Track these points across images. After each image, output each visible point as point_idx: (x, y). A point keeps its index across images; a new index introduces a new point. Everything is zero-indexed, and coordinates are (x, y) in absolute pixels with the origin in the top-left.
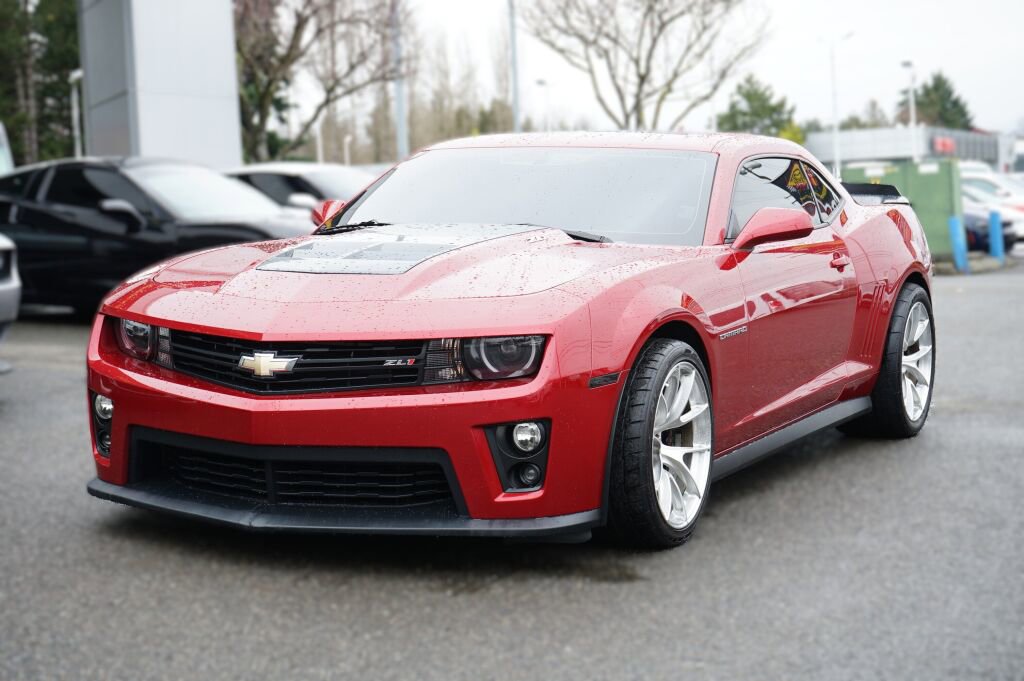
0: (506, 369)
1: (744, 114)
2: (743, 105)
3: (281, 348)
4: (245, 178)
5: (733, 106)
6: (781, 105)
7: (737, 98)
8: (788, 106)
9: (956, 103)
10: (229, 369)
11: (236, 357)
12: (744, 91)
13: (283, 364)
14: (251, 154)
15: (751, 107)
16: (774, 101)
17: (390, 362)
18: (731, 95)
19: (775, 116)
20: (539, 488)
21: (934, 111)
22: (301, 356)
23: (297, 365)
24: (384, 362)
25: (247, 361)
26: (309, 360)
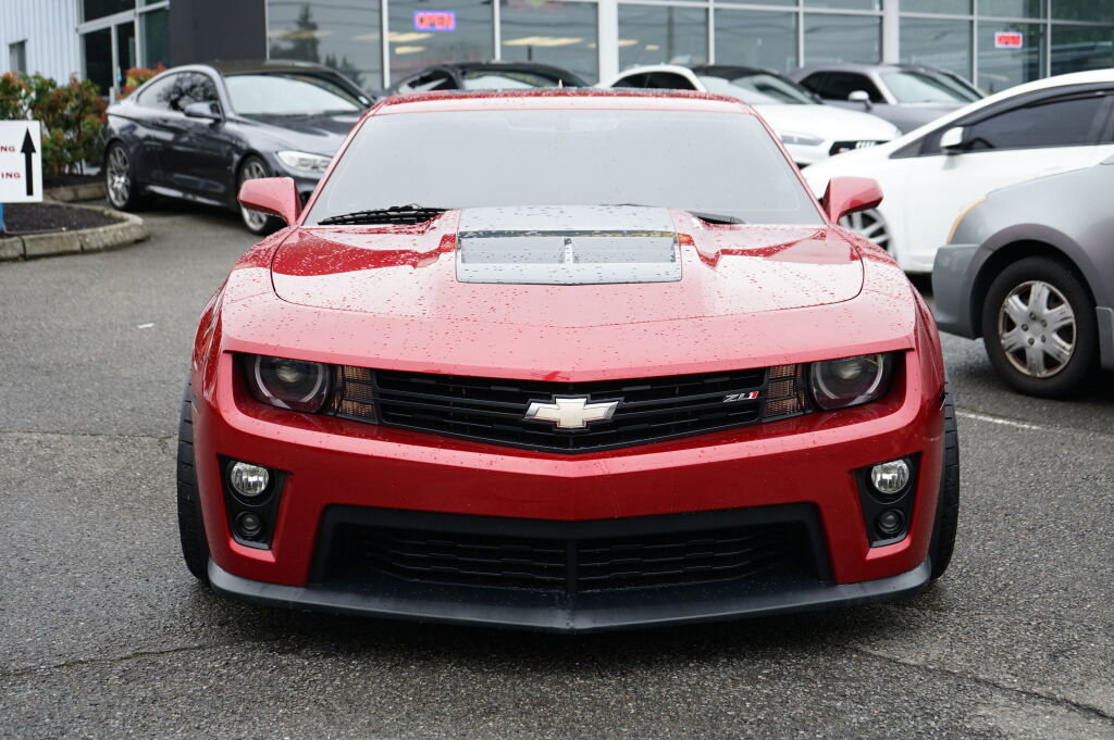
0: (845, 396)
3: (593, 390)
10: (515, 422)
11: (521, 405)
13: (601, 410)
17: (731, 398)
20: (903, 536)
22: (622, 399)
23: (618, 410)
24: (722, 398)
25: (540, 410)
26: (632, 403)
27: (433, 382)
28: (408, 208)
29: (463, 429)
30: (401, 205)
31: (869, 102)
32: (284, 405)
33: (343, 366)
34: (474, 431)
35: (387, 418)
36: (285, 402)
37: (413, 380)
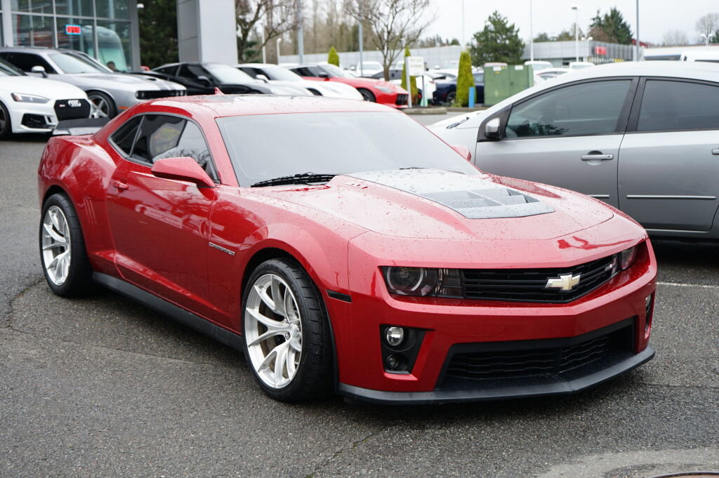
1: (492, 32)
2: (492, 27)
4: (240, 69)
5: (486, 28)
6: (513, 27)
7: (489, 23)
8: (516, 29)
9: (624, 25)
10: (541, 290)
12: (492, 20)
14: (241, 60)
15: (496, 28)
16: (508, 26)
17: (607, 268)
18: (486, 22)
19: (509, 34)
21: (610, 30)
22: (581, 273)
23: (581, 279)
24: (604, 269)
25: (552, 282)
26: (584, 275)
27: (493, 273)
28: (306, 175)
29: (507, 296)
30: (302, 173)
31: (45, 73)
32: (403, 293)
33: (443, 269)
34: (514, 297)
35: (469, 294)
36: (403, 291)
37: (482, 273)
